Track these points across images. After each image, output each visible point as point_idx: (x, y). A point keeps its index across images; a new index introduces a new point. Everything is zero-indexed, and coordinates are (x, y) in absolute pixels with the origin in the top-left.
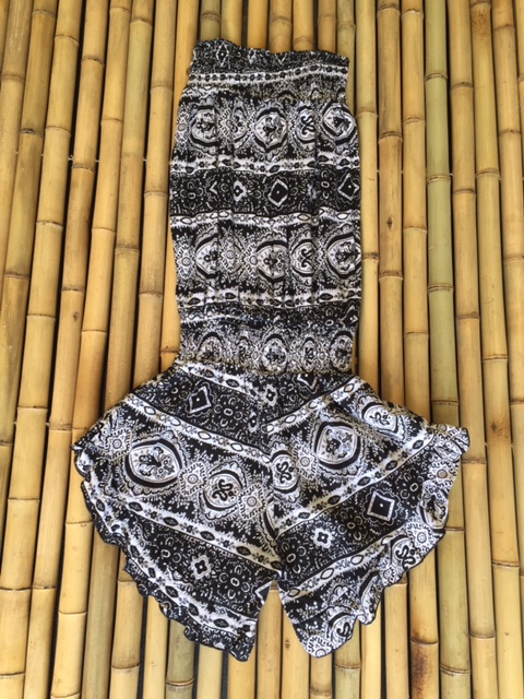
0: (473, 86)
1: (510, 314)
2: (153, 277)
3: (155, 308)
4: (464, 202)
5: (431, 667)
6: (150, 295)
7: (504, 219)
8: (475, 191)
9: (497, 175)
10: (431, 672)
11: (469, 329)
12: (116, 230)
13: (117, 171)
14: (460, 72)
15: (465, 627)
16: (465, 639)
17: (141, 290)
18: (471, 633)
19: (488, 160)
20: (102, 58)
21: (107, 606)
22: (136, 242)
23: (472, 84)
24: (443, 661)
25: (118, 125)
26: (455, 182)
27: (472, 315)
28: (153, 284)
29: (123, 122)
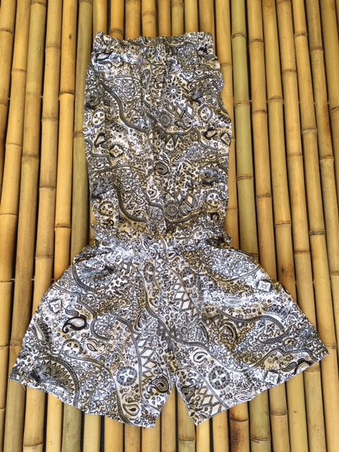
0: (264, 41)
1: (292, 193)
2: (48, 176)
3: (50, 198)
4: (259, 119)
5: (243, 437)
6: (46, 189)
7: (287, 129)
8: (267, 112)
9: (281, 100)
10: (243, 441)
11: (264, 204)
12: (22, 145)
13: (22, 105)
14: (255, 32)
15: (266, 408)
16: (266, 417)
17: (40, 185)
18: (270, 412)
19: (275, 91)
20: (12, 29)
21: (19, 403)
22: (36, 152)
23: (263, 40)
24: (251, 432)
25: (23, 74)
26: (253, 106)
27: (266, 195)
28: (48, 181)
29: (26, 72)
